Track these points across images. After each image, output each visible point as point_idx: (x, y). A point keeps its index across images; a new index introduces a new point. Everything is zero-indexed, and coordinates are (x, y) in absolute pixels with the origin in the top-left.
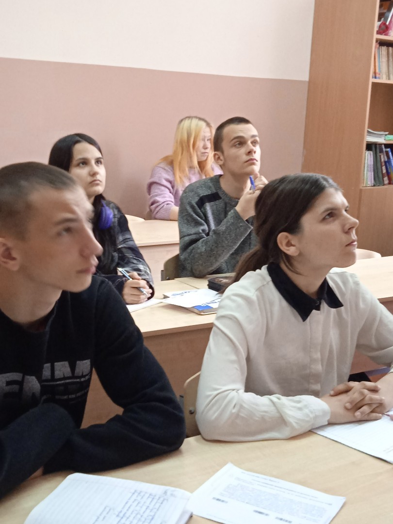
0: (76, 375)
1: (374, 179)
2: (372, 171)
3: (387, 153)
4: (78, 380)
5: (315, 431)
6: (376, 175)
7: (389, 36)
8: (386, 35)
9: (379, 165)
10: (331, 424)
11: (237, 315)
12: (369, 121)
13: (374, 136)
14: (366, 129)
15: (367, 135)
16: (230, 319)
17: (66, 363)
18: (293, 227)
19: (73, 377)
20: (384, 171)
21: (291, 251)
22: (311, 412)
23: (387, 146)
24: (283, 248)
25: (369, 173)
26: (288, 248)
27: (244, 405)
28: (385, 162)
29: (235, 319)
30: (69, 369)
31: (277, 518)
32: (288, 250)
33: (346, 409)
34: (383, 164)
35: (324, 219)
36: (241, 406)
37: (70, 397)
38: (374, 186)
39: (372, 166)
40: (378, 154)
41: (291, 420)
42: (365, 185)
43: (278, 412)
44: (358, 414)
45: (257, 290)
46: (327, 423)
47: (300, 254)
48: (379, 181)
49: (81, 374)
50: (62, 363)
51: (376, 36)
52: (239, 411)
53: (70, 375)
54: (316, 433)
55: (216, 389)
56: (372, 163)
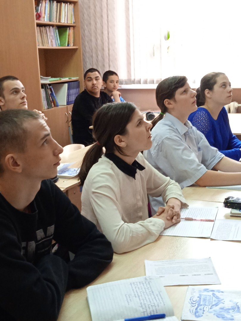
0: (47, 235)
1: (48, 105)
2: (46, 100)
3: (50, 89)
4: (49, 238)
5: (161, 234)
6: (48, 102)
7: (41, 20)
8: (39, 20)
9: (48, 95)
10: (165, 229)
11: (108, 184)
12: (40, 71)
13: (44, 80)
14: (40, 76)
15: (41, 80)
16: (106, 187)
17: (41, 230)
18: (123, 131)
19: (46, 237)
20: (51, 100)
21: (122, 145)
22: (159, 225)
23: (50, 85)
24: (118, 143)
25: (44, 102)
26: (120, 143)
27: (133, 230)
28: (50, 94)
29: (108, 187)
30: (43, 233)
31: (193, 275)
32: (120, 144)
33: (168, 220)
34: (50, 95)
35: (138, 125)
36: (133, 232)
37: (45, 249)
38: (48, 109)
39: (45, 98)
40: (47, 90)
41: (154, 232)
42: (44, 109)
43: (147, 229)
44: (174, 221)
45: (111, 169)
46: (163, 229)
47: (127, 146)
48: (50, 106)
49: (50, 234)
50: (39, 231)
51: (36, 21)
52: (132, 234)
53: (44, 236)
54: (162, 235)
55: (117, 226)
56: (45, 96)
